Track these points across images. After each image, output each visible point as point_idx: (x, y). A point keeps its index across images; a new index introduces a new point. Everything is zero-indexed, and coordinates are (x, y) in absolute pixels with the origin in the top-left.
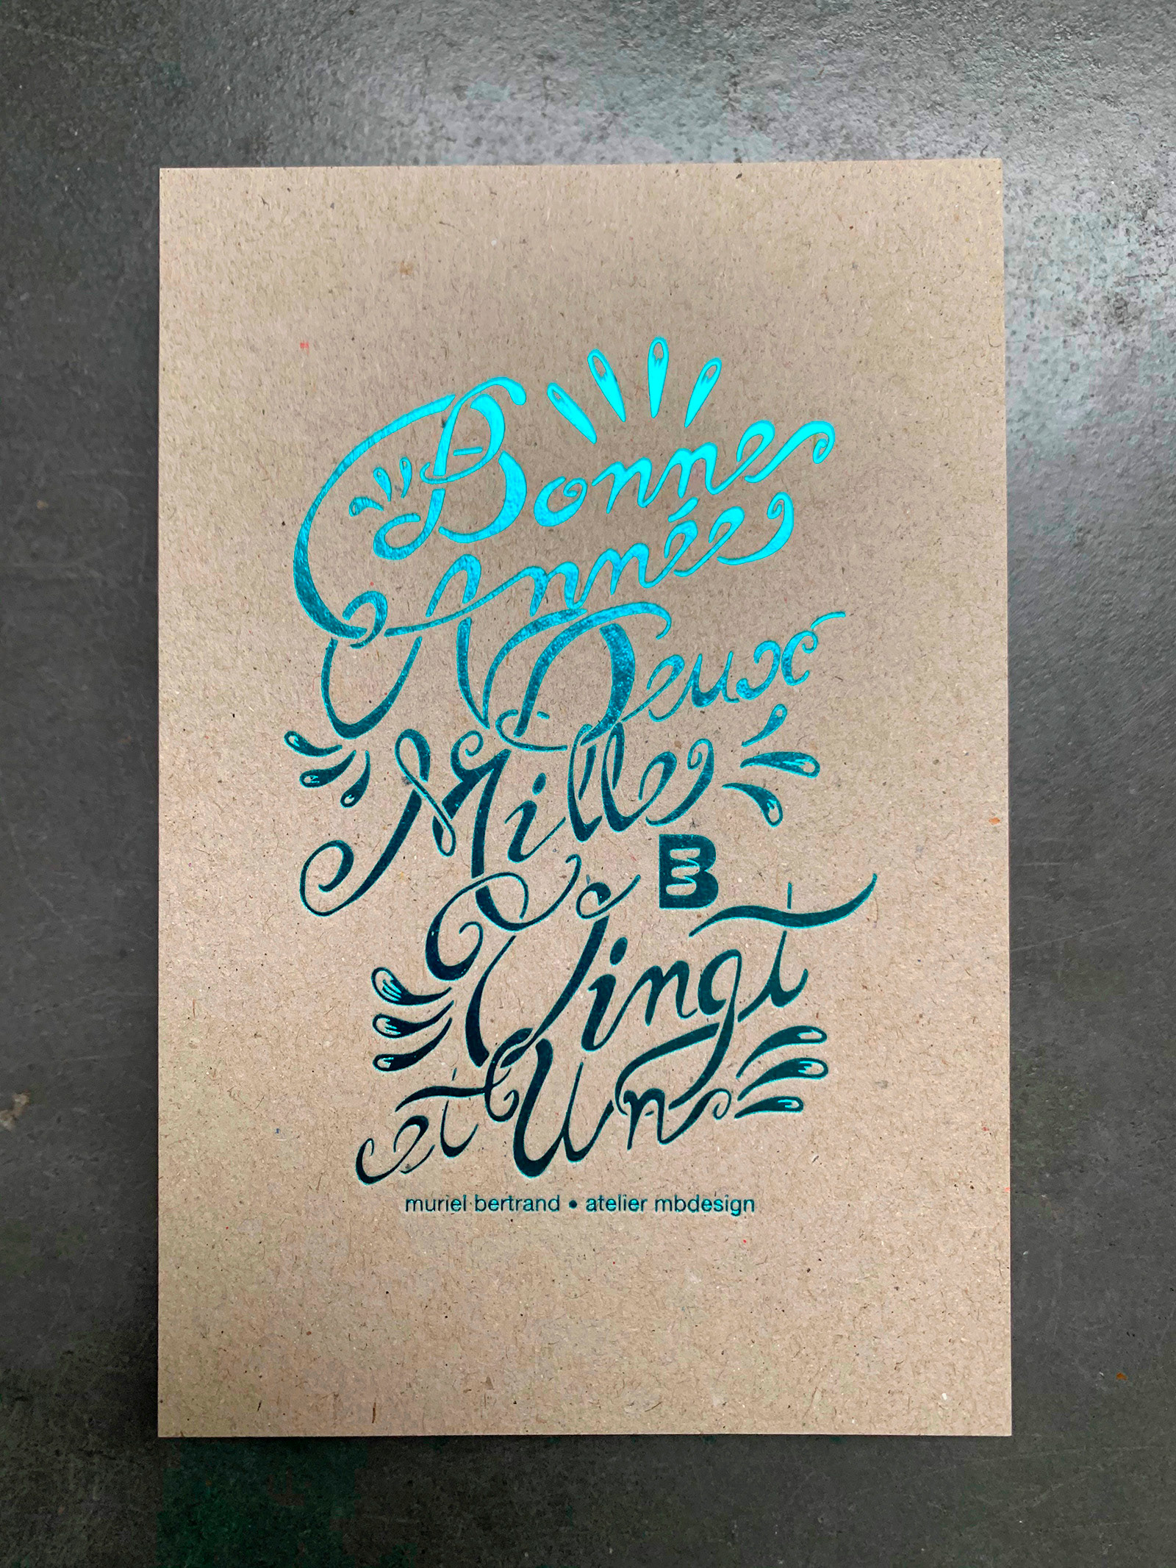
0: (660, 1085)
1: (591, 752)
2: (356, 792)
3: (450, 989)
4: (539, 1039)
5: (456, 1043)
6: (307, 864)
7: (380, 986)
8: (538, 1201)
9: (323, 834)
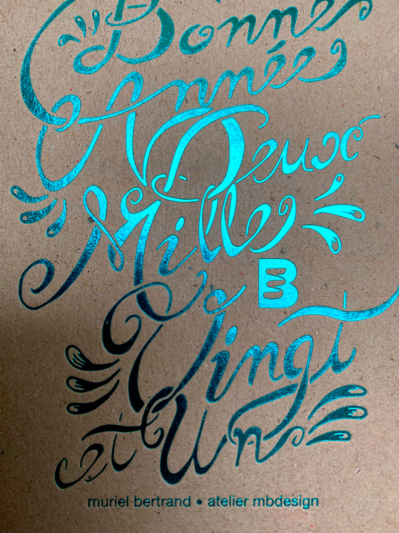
0: (258, 424)
2: (57, 227)
3: (118, 360)
4: (178, 394)
5: (122, 397)
6: (24, 274)
7: (72, 357)
8: (176, 500)
9: (35, 255)
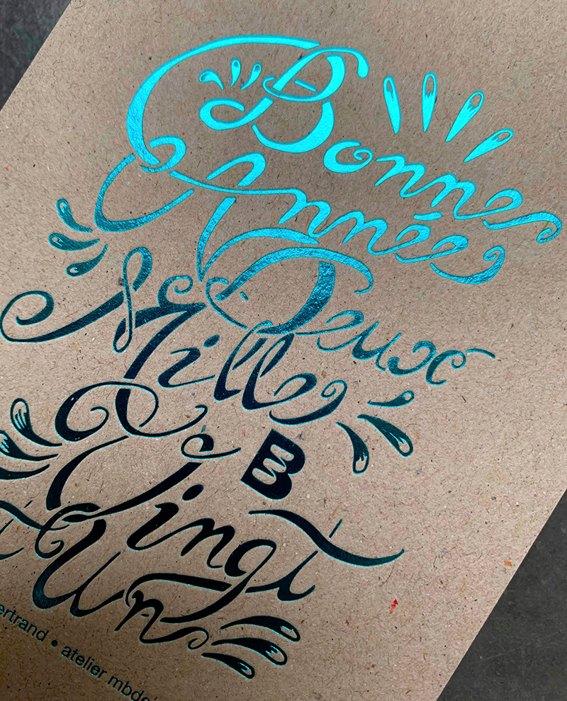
0: (165, 601)
1: (261, 342)
2: (82, 268)
3: (61, 444)
4: (101, 518)
5: (42, 483)
6: (18, 297)
7: (15, 412)
8: (32, 625)
9: (42, 283)
